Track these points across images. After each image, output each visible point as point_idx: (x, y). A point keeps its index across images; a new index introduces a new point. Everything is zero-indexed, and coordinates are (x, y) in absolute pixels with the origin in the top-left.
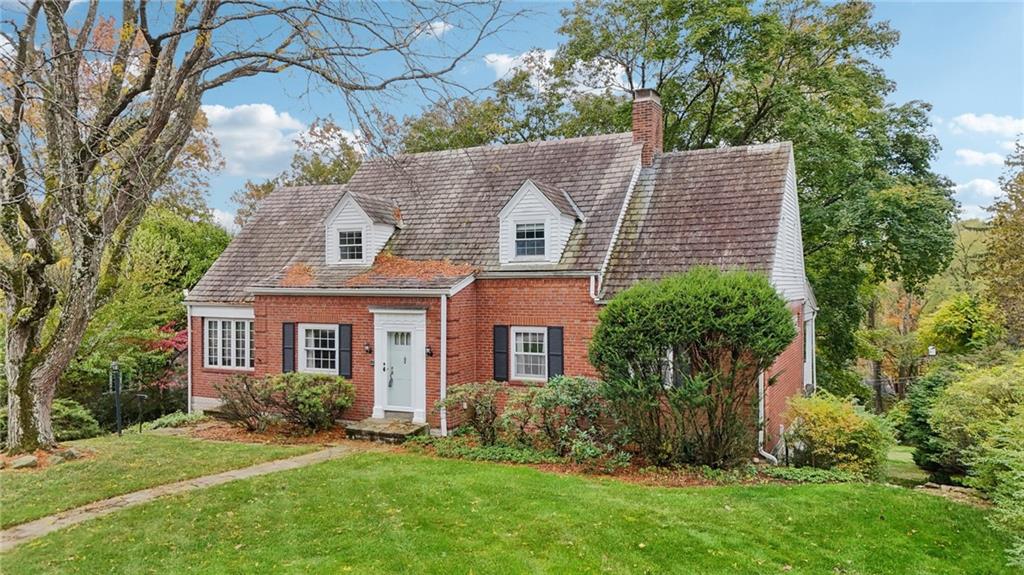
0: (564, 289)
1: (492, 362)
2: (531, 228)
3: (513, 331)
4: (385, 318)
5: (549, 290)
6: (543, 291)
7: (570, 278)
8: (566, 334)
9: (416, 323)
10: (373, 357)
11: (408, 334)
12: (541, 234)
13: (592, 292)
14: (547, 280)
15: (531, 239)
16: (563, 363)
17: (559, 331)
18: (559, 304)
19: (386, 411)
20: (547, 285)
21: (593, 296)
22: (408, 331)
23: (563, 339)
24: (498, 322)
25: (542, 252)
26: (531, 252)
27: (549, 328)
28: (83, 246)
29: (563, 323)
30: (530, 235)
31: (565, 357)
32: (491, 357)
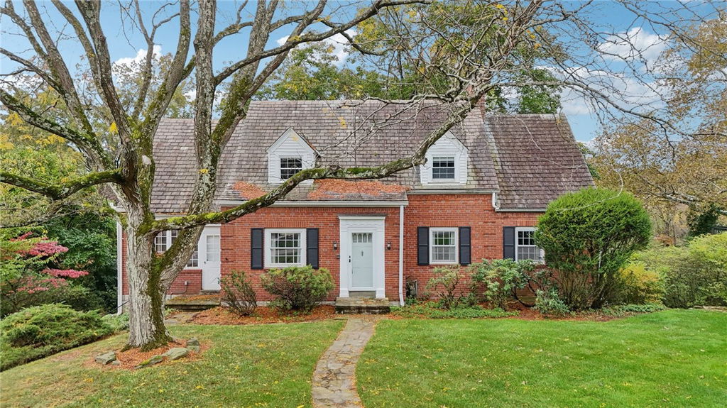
0: (471, 202)
1: (416, 253)
2: (443, 160)
3: (431, 230)
4: (351, 223)
5: (460, 202)
6: (456, 203)
7: (477, 194)
8: (473, 232)
9: (377, 227)
10: (339, 252)
11: (370, 235)
12: (452, 164)
13: (494, 204)
14: (459, 195)
15: (444, 168)
16: (470, 251)
17: (468, 230)
18: (467, 211)
19: (350, 292)
20: (459, 199)
21: (494, 206)
22: (370, 232)
23: (470, 235)
24: (421, 224)
25: (452, 176)
26: (443, 177)
27: (460, 228)
28: (210, 164)
29: (471, 224)
30: (443, 164)
31: (472, 247)
32: (415, 249)
